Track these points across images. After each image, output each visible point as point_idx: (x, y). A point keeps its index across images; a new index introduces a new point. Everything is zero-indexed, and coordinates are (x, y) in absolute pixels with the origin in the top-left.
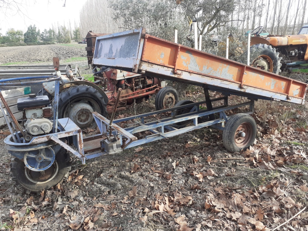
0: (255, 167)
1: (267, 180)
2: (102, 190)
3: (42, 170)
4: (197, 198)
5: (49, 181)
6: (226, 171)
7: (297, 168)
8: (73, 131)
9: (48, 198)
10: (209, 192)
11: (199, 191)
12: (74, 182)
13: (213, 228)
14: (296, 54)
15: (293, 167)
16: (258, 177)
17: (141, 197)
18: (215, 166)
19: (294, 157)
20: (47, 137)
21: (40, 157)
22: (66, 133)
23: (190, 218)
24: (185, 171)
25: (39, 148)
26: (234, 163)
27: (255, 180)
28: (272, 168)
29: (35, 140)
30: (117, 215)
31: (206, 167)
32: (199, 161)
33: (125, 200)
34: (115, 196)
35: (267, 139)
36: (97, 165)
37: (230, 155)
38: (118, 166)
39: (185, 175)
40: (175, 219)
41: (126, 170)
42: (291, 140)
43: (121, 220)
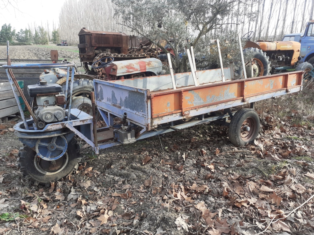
0: (262, 158)
1: (276, 170)
2: (116, 180)
3: (54, 160)
4: (213, 187)
5: (58, 173)
6: (235, 162)
7: (302, 159)
8: (88, 119)
9: (59, 189)
10: (223, 181)
11: (213, 180)
12: (84, 174)
13: (234, 212)
14: (283, 59)
15: (297, 158)
16: (268, 167)
17: (157, 186)
18: (223, 158)
19: (296, 150)
20: (62, 124)
21: (53, 146)
22: (81, 121)
23: (209, 205)
24: (195, 162)
25: (53, 136)
26: (242, 155)
27: (265, 169)
28: (278, 160)
29: (49, 127)
30: (136, 203)
31: (215, 159)
32: (207, 154)
33: (141, 189)
34: (130, 186)
35: (268, 134)
36: (105, 158)
37: (236, 149)
38: (127, 159)
39: (196, 166)
40: (195, 205)
41: (136, 162)
42: (291, 135)
43: (141, 207)
